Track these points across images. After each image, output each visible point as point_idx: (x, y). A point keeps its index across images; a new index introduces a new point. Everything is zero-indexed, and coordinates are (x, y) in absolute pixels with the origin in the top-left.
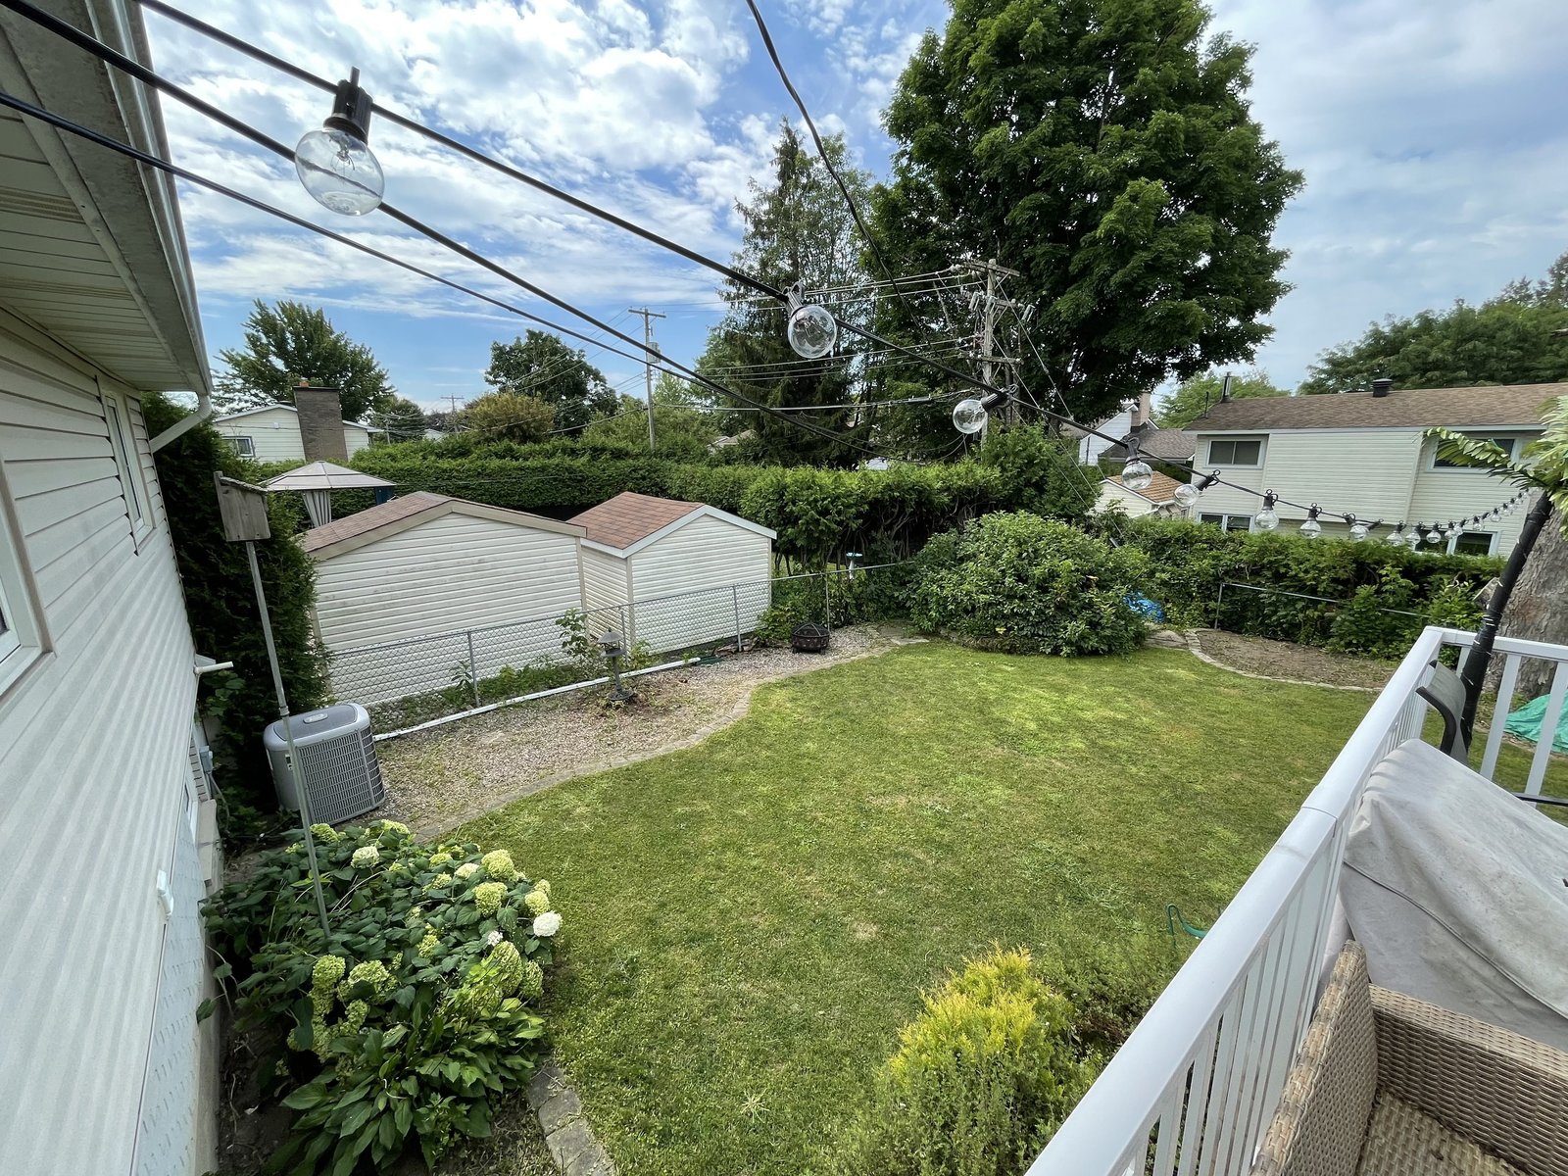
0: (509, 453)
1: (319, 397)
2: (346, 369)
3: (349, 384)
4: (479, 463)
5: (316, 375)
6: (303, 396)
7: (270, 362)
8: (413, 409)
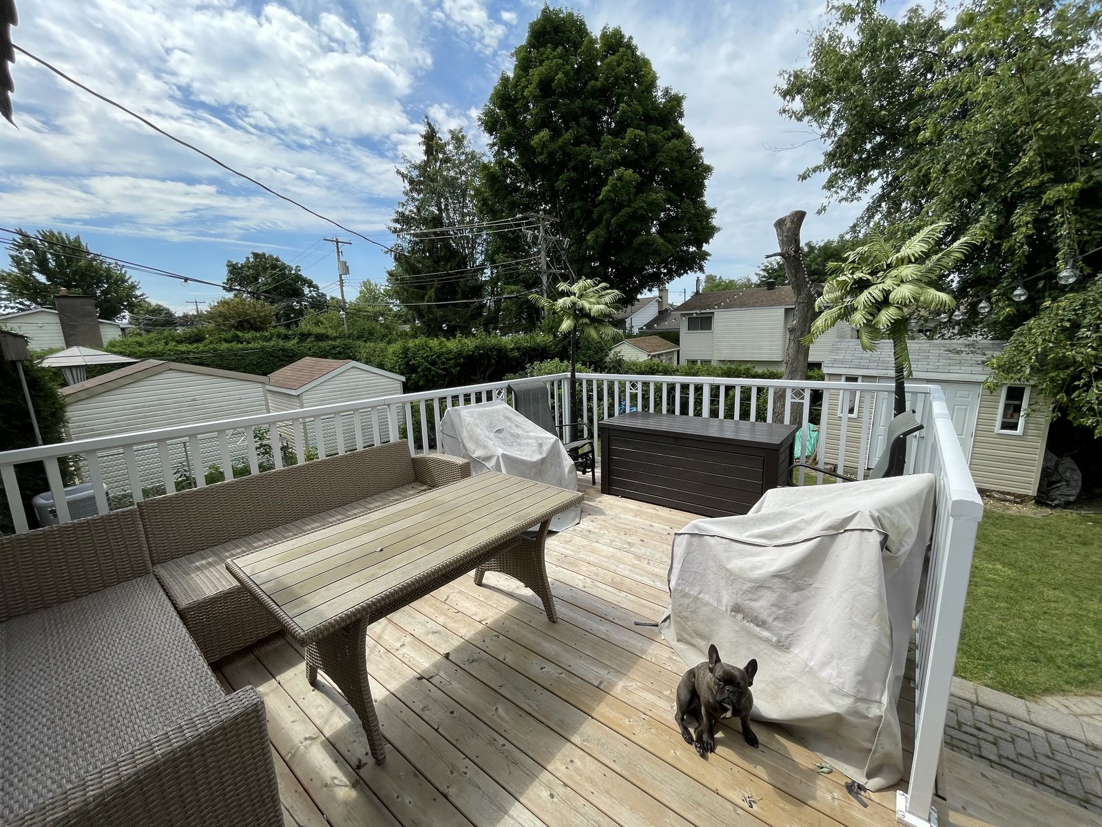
0: (237, 339)
1: (78, 302)
2: (102, 282)
3: (104, 293)
4: (211, 346)
5: (75, 286)
6: (63, 301)
7: (34, 277)
8: (165, 312)
